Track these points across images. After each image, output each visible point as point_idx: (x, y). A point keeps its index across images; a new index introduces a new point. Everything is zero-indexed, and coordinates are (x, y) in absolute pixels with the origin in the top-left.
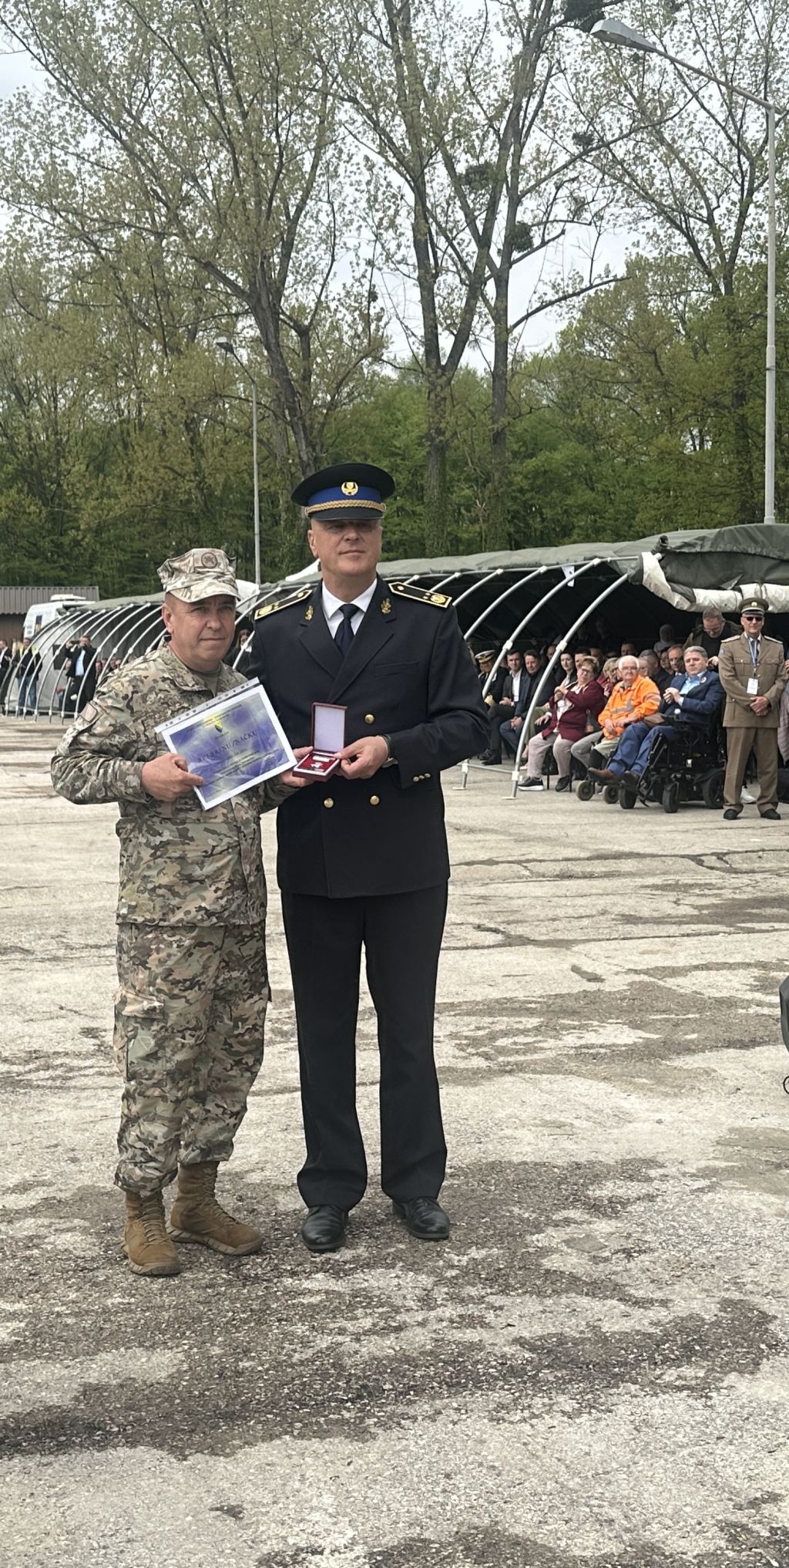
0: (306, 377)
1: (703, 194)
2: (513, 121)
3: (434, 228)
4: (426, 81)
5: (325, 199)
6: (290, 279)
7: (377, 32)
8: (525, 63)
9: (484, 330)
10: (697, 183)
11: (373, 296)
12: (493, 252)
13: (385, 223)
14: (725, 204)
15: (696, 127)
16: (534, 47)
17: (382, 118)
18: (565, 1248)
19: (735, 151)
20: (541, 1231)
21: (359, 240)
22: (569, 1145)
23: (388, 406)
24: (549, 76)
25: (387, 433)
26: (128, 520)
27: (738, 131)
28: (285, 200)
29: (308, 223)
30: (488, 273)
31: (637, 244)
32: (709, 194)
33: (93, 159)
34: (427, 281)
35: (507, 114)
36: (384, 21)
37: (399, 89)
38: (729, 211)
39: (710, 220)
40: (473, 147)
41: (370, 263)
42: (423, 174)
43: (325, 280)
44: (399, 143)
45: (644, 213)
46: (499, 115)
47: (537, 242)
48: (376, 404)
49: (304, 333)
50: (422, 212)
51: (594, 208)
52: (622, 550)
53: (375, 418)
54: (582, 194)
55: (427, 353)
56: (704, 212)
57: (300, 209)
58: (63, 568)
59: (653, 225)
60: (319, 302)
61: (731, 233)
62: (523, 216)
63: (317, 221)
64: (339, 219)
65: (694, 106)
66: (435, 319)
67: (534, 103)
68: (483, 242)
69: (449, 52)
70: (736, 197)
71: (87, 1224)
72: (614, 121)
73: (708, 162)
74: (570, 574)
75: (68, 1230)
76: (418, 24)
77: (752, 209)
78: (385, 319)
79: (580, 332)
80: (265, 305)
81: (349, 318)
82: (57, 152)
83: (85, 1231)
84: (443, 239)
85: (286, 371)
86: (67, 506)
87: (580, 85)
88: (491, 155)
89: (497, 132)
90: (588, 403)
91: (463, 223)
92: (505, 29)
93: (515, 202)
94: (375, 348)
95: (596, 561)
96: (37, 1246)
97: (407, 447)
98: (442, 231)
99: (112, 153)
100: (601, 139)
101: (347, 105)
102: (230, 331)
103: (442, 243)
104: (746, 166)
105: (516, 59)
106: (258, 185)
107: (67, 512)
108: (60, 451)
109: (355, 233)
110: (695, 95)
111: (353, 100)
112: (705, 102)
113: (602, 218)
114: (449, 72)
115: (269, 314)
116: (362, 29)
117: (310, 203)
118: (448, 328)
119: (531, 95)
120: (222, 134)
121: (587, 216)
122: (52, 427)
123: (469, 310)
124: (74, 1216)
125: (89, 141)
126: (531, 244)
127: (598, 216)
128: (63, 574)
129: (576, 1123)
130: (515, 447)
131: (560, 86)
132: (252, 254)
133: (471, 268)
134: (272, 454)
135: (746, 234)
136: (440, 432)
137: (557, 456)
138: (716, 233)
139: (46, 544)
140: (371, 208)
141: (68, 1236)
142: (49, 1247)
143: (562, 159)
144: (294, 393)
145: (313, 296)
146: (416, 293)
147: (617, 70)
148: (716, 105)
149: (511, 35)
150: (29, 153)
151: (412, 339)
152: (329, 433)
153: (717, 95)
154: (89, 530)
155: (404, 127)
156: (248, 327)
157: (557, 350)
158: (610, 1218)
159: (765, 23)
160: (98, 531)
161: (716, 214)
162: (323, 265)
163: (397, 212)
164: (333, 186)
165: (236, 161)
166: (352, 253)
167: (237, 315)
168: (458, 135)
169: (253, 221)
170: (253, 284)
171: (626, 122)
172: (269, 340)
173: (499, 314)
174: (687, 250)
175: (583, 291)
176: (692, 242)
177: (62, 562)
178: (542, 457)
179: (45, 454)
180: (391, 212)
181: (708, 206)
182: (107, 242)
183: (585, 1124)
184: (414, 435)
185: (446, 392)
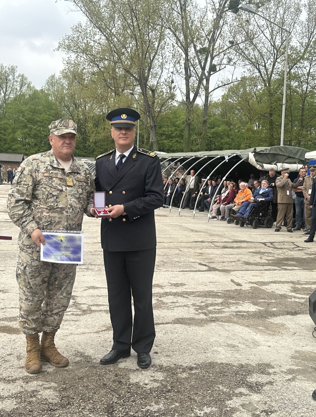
0: (154, 103)
1: (263, 59)
2: (213, 36)
3: (190, 64)
4: (190, 24)
5: (161, 55)
6: (150, 77)
7: (177, 10)
8: (217, 20)
9: (202, 93)
10: (262, 56)
11: (172, 82)
12: (206, 72)
13: (177, 61)
14: (269, 61)
15: (262, 41)
16: (219, 17)
17: (177, 34)
18: (241, 409)
19: (273, 48)
20: (231, 399)
21: (169, 67)
22: (237, 355)
23: (175, 113)
24: (223, 25)
25: (174, 120)
26: (103, 141)
27: (274, 42)
28: (150, 56)
29: (156, 61)
30: (204, 77)
31: (244, 72)
32: (265, 59)
33: (98, 42)
34: (188, 78)
35: (211, 34)
36: (179, 8)
37: (182, 26)
38: (270, 64)
39: (265, 66)
40: (202, 43)
41: (172, 73)
42: (188, 49)
43: (160, 77)
44: (181, 41)
45: (247, 63)
46: (209, 35)
47: (218, 69)
48: (172, 113)
49: (153, 91)
50: (187, 60)
51: (234, 61)
52: (242, 152)
53: (171, 116)
54: (231, 57)
55: (187, 98)
56: (263, 64)
57: (154, 57)
58: (85, 152)
59: (249, 67)
60: (158, 83)
61: (271, 70)
62: (215, 62)
63: (159, 61)
64: (164, 61)
65: (262, 35)
66: (189, 89)
67: (218, 32)
68: (203, 69)
69: (196, 17)
70: (272, 60)
71: (56, 385)
72: (240, 38)
73: (265, 50)
74: (227, 158)
75: (49, 388)
76: (188, 9)
77: (276, 64)
78: (175, 89)
79: (227, 96)
80: (143, 83)
81: (166, 88)
82: (88, 39)
83: (55, 389)
84: (192, 68)
85: (148, 101)
86: (87, 136)
87: (231, 28)
88: (206, 45)
89: (208, 39)
90: (229, 115)
91: (198, 63)
92: (212, 11)
93: (212, 58)
94: (172, 97)
95: (235, 155)
96: (35, 396)
97: (179, 124)
98: (192, 65)
99: (103, 40)
100: (236, 42)
101: (168, 29)
102: (133, 90)
103: (192, 69)
104: (275, 52)
105: (214, 20)
106: (143, 50)
107: (87, 137)
108: (86, 121)
109: (168, 65)
110: (262, 32)
111: (169, 28)
112: (265, 34)
113: (236, 64)
114: (196, 23)
115: (144, 86)
116: (173, 9)
117: (157, 57)
118: (192, 92)
119: (218, 29)
120: (134, 36)
121: (232, 63)
122: (84, 114)
123: (199, 87)
124: (52, 381)
125: (97, 37)
126: (216, 70)
127: (235, 63)
128: (85, 154)
129: (239, 345)
130: (209, 126)
131: (226, 28)
132: (140, 69)
133: (200, 75)
134: (143, 123)
135: (275, 70)
136: (189, 120)
137: (220, 129)
138: (267, 70)
139: (81, 146)
140: (173, 57)
141: (47, 392)
142: (39, 397)
143: (226, 48)
144: (150, 107)
145: (156, 81)
146: (184, 82)
147: (241, 24)
148: (268, 35)
149: (213, 13)
150: (81, 40)
151: (183, 94)
152: (159, 119)
153: (268, 32)
154: (93, 142)
155: (183, 36)
156: (138, 89)
157: (221, 100)
158: (257, 393)
159: (282, 13)
160: (95, 143)
161: (267, 64)
162: (159, 73)
163: (180, 59)
164: (163, 52)
165: (137, 44)
166: (167, 70)
167: (135, 85)
168: (198, 39)
169: (141, 59)
170: (140, 77)
171: (243, 38)
172: (144, 93)
173: (207, 89)
174: (258, 74)
175: (229, 84)
176: (260, 72)
177: (85, 151)
178: (216, 128)
179: (82, 122)
180: (179, 59)
181: (265, 62)
182: (101, 65)
183: (243, 346)
184: (181, 121)
185: (191, 109)
